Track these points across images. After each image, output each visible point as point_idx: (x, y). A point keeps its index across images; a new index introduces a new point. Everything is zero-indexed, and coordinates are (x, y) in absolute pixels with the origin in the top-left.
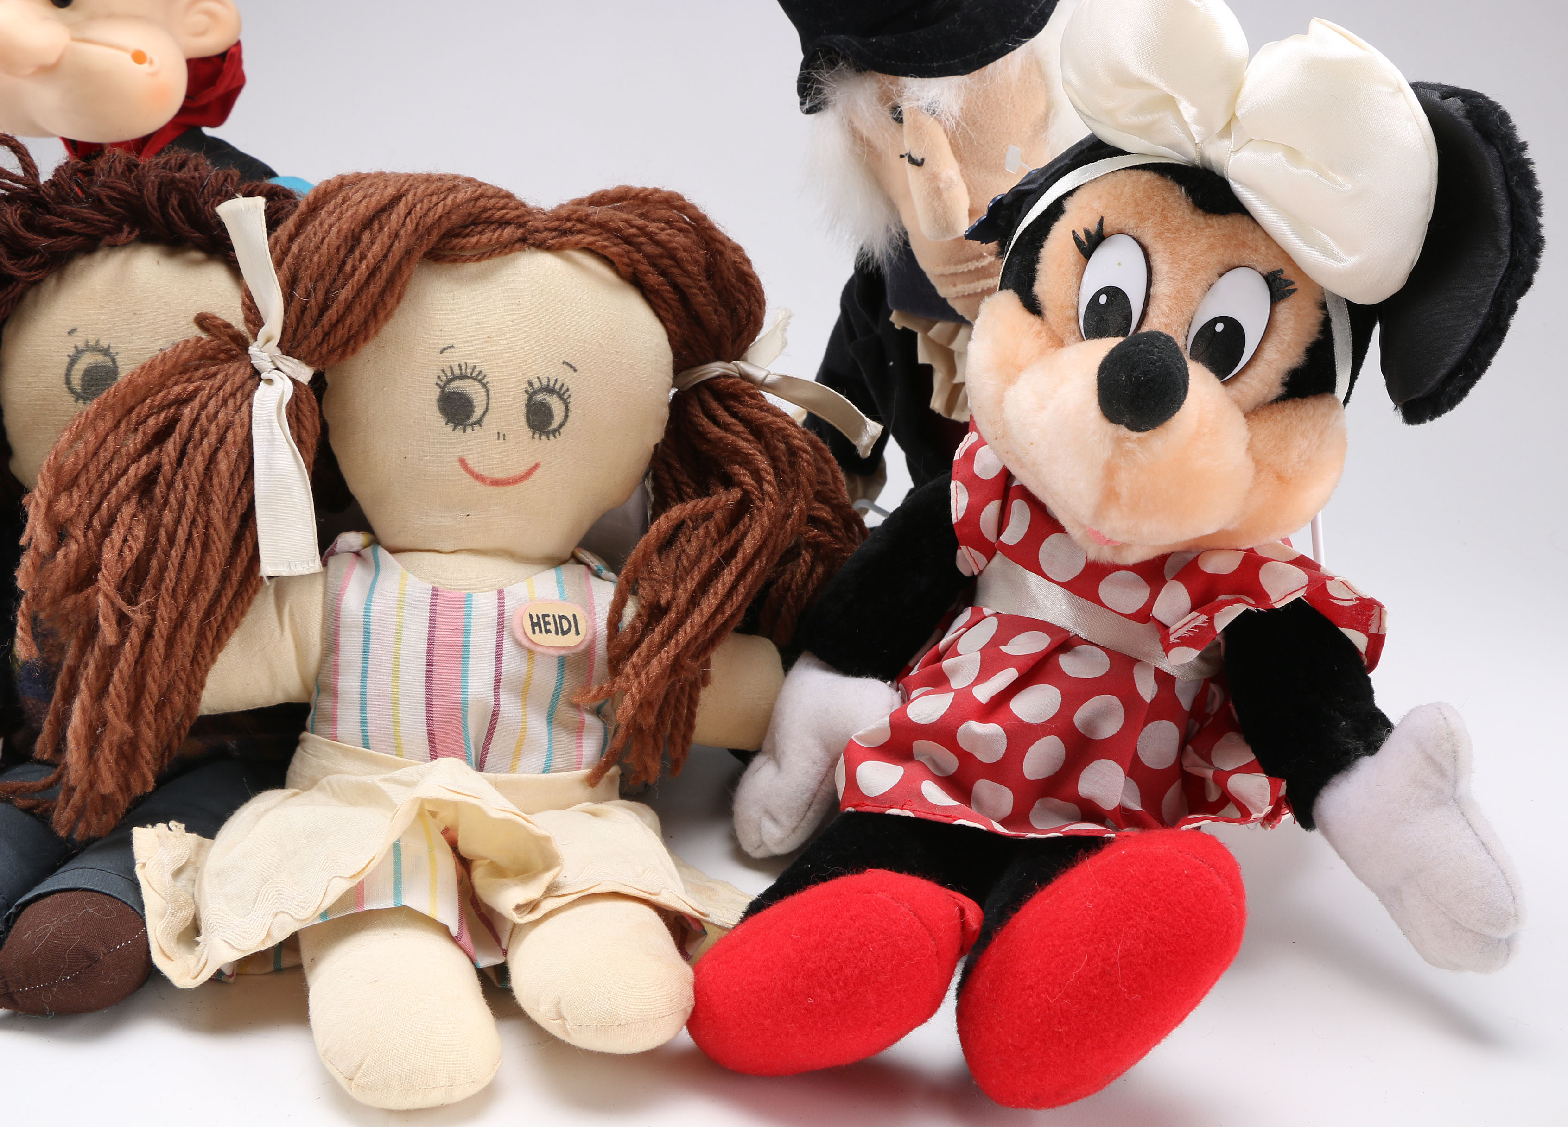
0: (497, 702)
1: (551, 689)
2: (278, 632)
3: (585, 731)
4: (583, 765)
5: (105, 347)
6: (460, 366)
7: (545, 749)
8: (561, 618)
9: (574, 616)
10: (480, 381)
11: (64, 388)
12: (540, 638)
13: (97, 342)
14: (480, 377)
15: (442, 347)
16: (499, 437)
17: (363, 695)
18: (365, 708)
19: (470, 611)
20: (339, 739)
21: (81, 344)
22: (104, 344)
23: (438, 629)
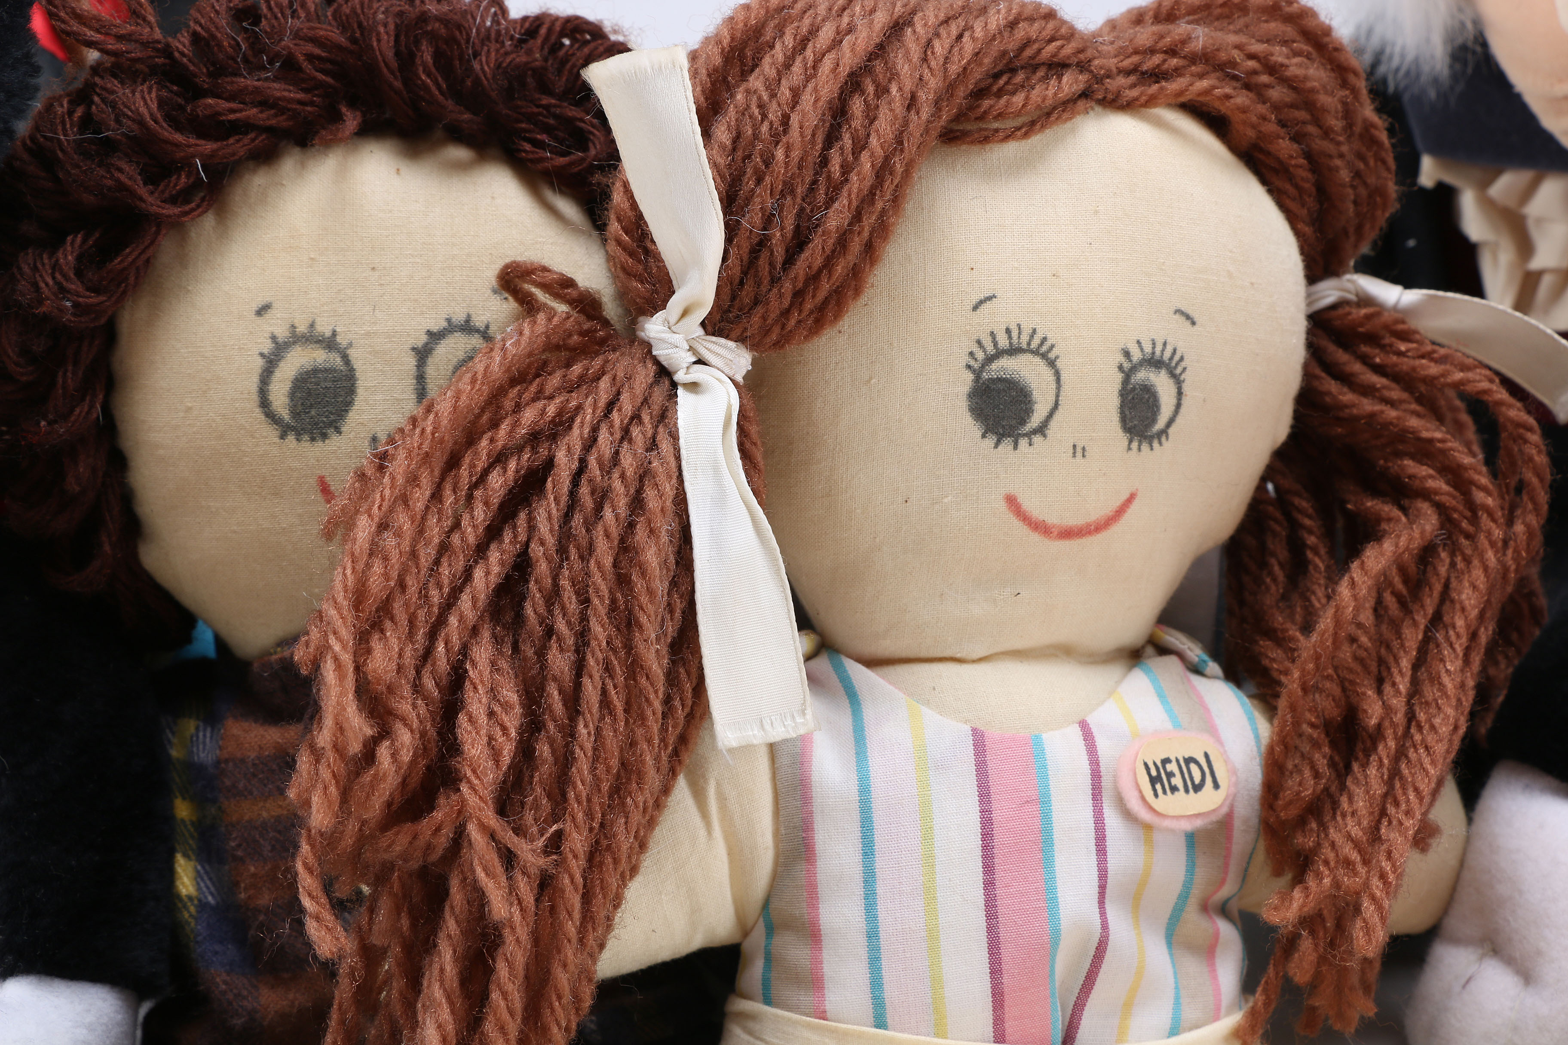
0: (1105, 926)
1: (1176, 887)
2: (702, 833)
3: (1219, 950)
4: (1223, 1010)
5: (328, 334)
6: (1008, 331)
7: (1170, 993)
8: (1189, 760)
9: (1206, 756)
10: (1044, 356)
11: (258, 414)
12: (1168, 803)
13: (312, 325)
14: (1044, 349)
15: (975, 299)
16: (1074, 453)
17: (872, 935)
18: (878, 959)
19: (1045, 767)
20: (828, 1015)
21: (282, 333)
22: (324, 328)
23: (995, 806)
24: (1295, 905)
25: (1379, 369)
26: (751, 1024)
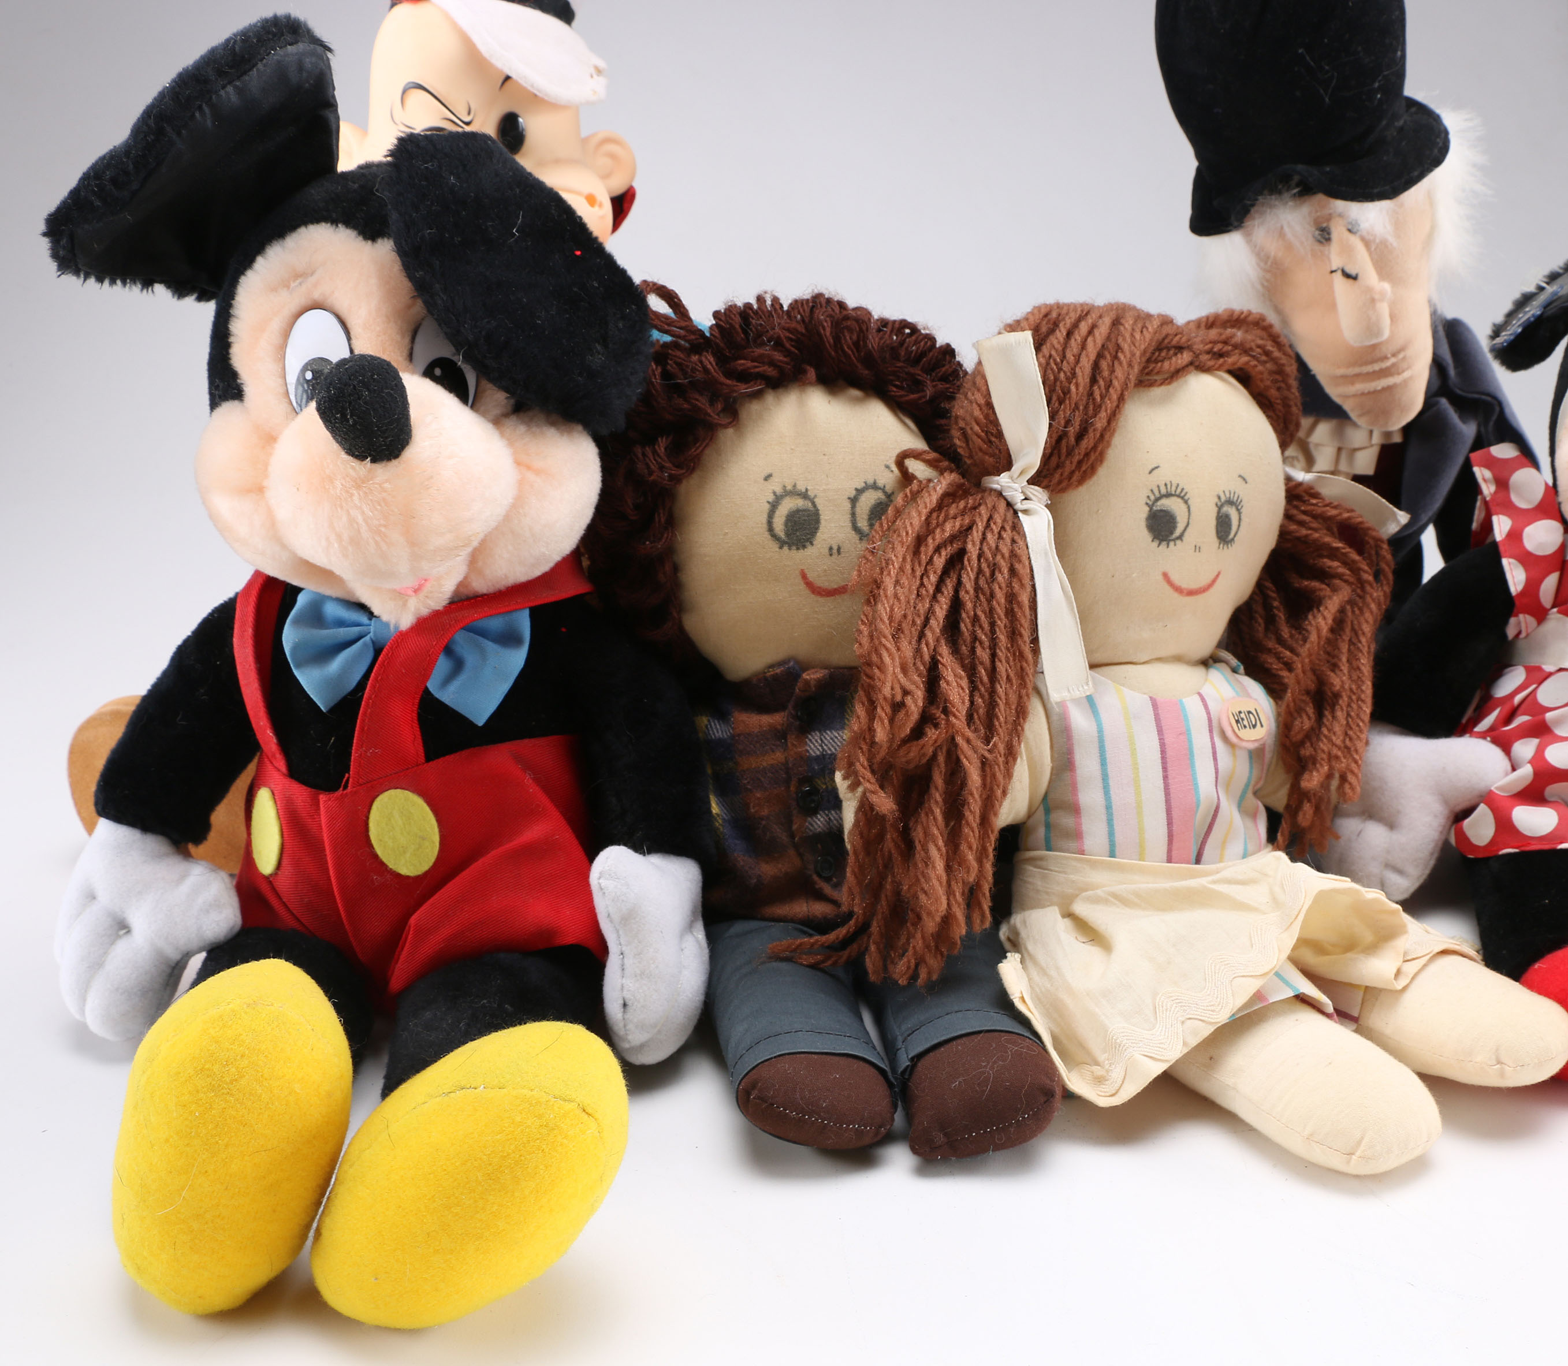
0: (1218, 799)
1: (1244, 780)
5: (804, 490)
6: (1166, 485)
7: (1242, 836)
10: (1182, 498)
11: (767, 535)
12: (1242, 734)
13: (795, 486)
14: (1182, 494)
15: (1150, 468)
16: (1195, 549)
17: (1109, 807)
18: (1112, 820)
19: (1186, 716)
20: (1085, 853)
21: (779, 490)
22: (801, 487)
23: (1166, 736)
25: (1304, 512)
26: (1043, 863)
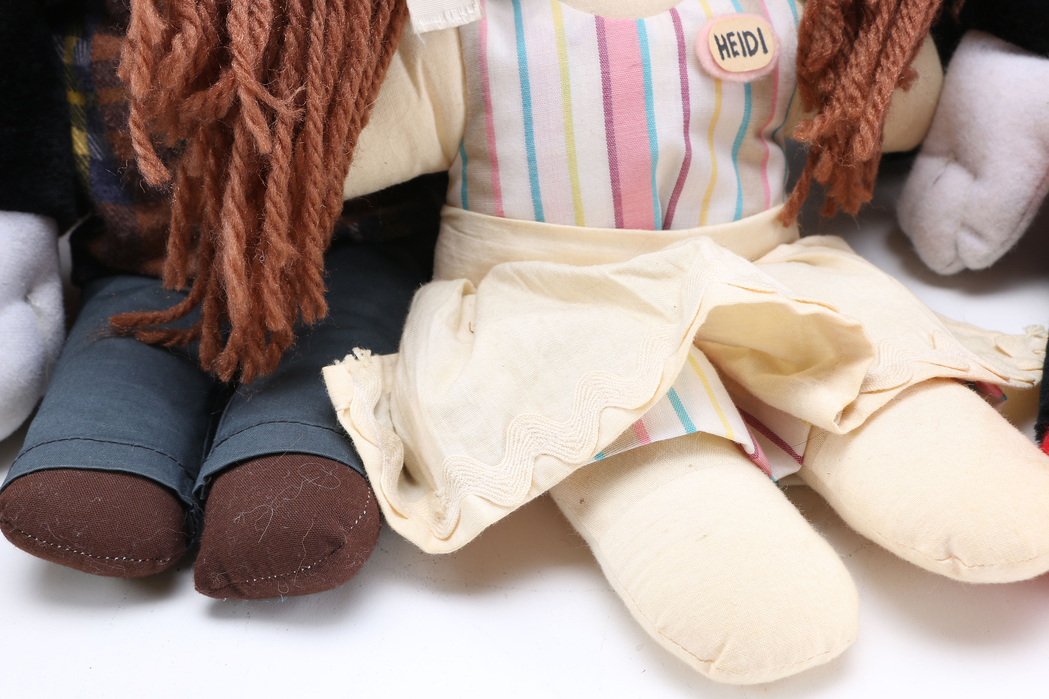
0: (688, 148)
1: (739, 122)
3: (769, 163)
4: (771, 203)
7: (735, 192)
8: (746, 34)
9: (759, 30)
12: (730, 63)
17: (531, 159)
18: (536, 175)
19: (646, 41)
20: (505, 214)
23: (612, 69)
24: (815, 128)
26: (455, 223)
